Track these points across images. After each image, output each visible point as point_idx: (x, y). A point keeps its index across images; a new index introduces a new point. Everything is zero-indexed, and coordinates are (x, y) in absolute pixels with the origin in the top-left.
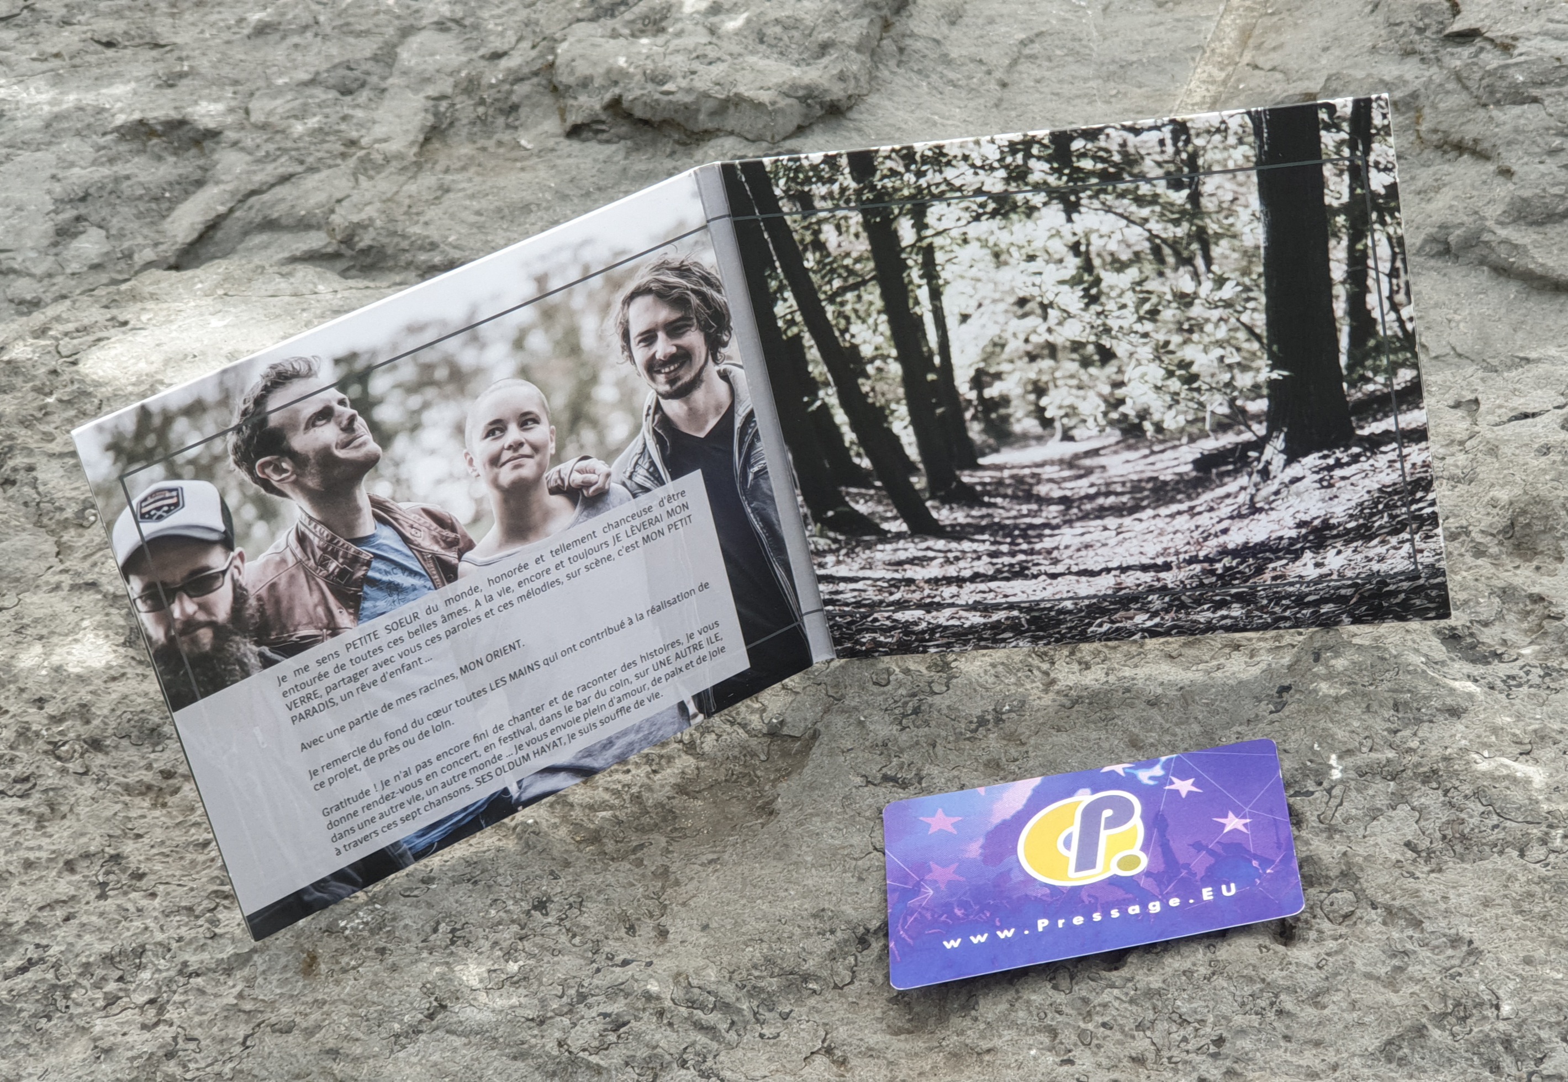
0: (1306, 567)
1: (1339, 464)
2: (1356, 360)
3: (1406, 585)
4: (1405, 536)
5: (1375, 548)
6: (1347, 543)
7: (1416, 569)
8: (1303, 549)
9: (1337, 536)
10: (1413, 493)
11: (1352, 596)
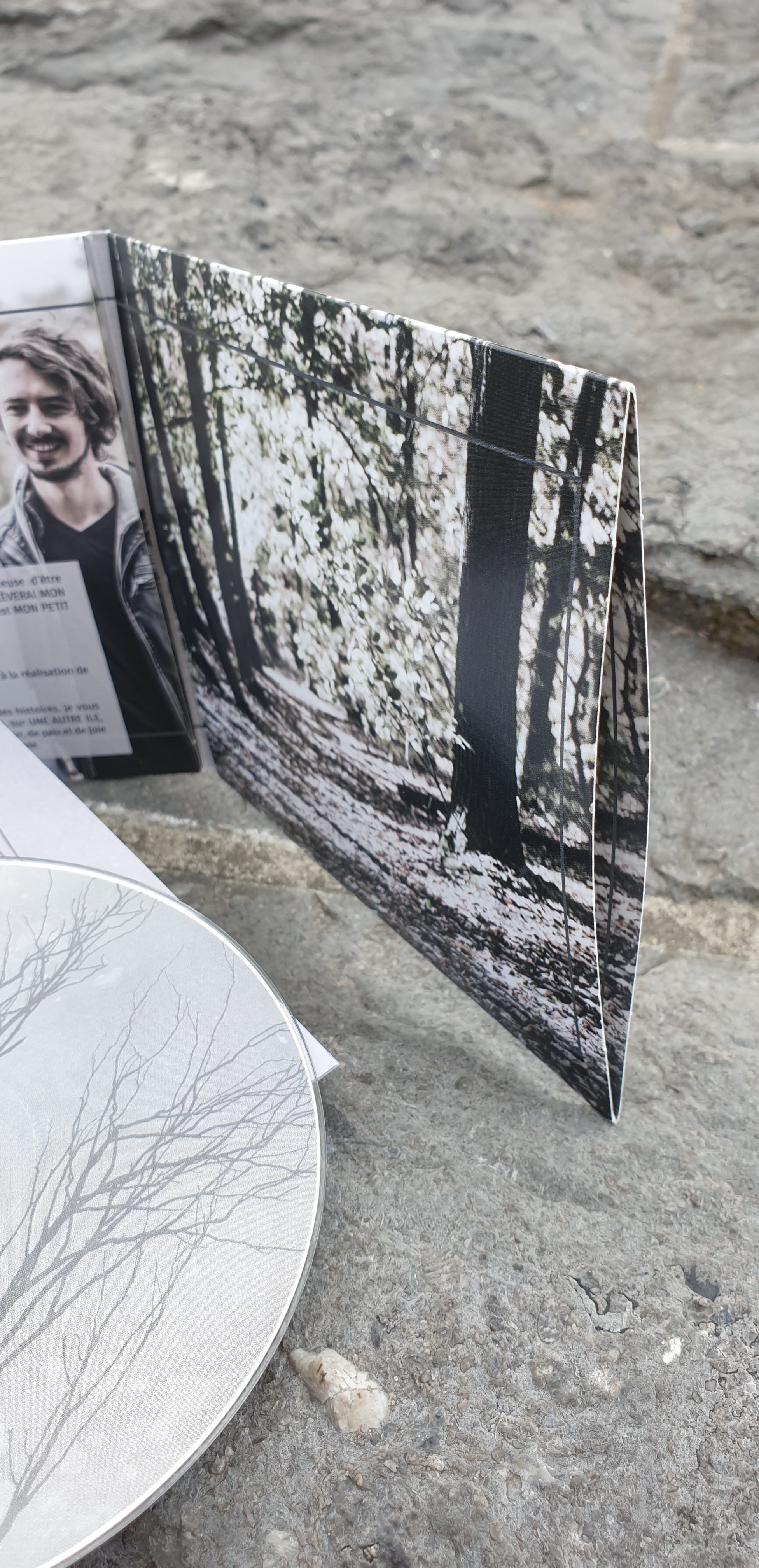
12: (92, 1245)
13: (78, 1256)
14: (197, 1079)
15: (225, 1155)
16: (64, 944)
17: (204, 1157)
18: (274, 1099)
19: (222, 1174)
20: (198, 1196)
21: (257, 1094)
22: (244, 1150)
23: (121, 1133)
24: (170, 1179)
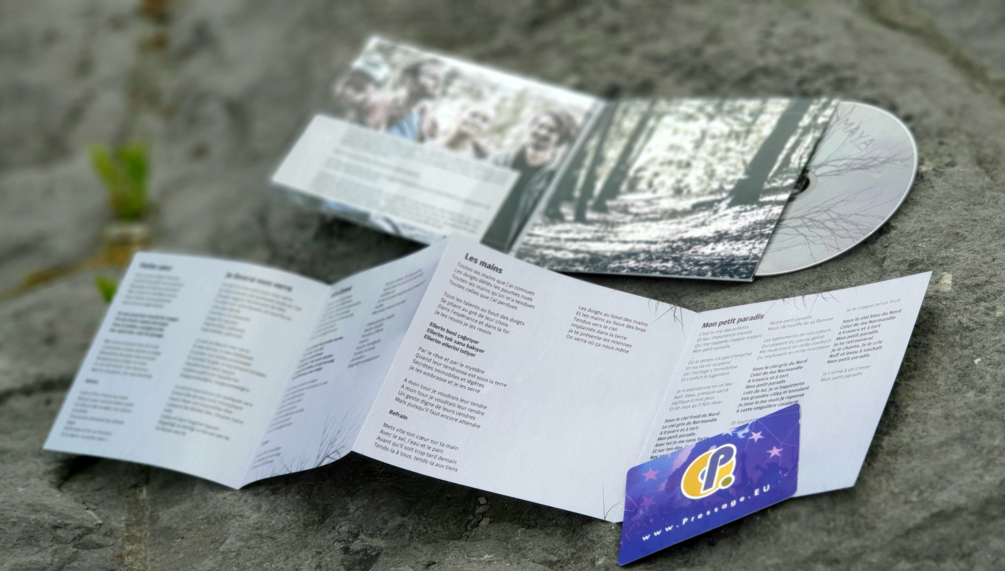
0: (707, 250)
1: (746, 211)
2: (776, 175)
3: (741, 262)
4: (753, 241)
5: (739, 245)
6: (729, 241)
7: (749, 256)
8: (710, 242)
9: (726, 238)
10: (766, 224)
11: (717, 264)
12: (794, 227)
13: (789, 227)
14: (855, 214)
15: (834, 233)
16: (882, 160)
17: (831, 230)
18: (858, 231)
19: (828, 236)
20: (819, 236)
21: (858, 227)
22: (838, 235)
23: (828, 212)
24: (820, 228)
